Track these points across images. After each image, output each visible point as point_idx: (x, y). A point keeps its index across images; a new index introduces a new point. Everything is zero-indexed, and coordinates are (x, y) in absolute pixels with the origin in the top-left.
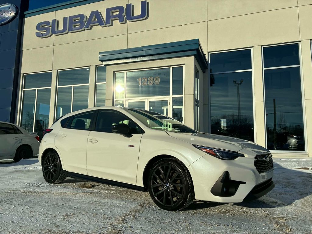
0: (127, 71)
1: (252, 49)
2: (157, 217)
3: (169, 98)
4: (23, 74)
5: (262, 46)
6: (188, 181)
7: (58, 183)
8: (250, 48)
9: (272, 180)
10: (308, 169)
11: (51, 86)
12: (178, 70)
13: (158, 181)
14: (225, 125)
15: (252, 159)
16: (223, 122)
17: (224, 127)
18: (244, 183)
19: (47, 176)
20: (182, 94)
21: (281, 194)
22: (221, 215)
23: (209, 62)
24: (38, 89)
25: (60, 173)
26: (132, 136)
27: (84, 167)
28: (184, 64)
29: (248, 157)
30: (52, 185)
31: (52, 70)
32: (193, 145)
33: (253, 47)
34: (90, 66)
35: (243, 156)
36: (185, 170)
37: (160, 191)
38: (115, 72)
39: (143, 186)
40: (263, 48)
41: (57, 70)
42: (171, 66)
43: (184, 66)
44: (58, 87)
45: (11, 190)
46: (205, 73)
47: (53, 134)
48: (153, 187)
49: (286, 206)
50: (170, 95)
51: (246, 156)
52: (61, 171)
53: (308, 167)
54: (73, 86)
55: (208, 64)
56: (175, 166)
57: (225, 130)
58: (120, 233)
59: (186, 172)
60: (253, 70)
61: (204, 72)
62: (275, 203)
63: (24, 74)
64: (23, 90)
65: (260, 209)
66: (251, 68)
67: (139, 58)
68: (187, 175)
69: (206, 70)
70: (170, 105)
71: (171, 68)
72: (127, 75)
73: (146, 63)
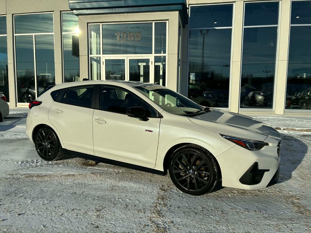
0: (103, 24)
1: (234, 4)
2: (187, 205)
3: (151, 57)
5: (244, 2)
6: (215, 170)
7: (56, 160)
8: (232, 3)
10: (280, 129)
11: (6, 33)
12: (161, 26)
13: (180, 166)
14: (194, 79)
15: (275, 147)
16: (192, 76)
17: (193, 80)
18: (268, 170)
19: (42, 153)
20: (166, 53)
22: (242, 197)
23: (190, 16)
25: (59, 151)
26: (149, 119)
27: (91, 147)
28: (168, 20)
29: (272, 145)
30: (50, 162)
31: (6, 14)
32: (221, 135)
33: (235, 2)
34: (53, 11)
35: (267, 144)
36: (211, 158)
38: (89, 24)
39: (163, 171)
40: (246, 3)
41: (13, 15)
42: (153, 21)
43: (167, 22)
44: (15, 35)
45: (9, 174)
46: (185, 28)
47: (44, 108)
48: (175, 173)
50: (151, 53)
51: (270, 144)
52: (59, 149)
53: (280, 128)
54: (34, 34)
55: (188, 19)
56: (201, 155)
57: (194, 84)
58: (167, 232)
59: (213, 161)
60: (233, 27)
66: (231, 26)
67: (117, 9)
68: (214, 164)
69: (186, 25)
70: (152, 64)
71: (154, 23)
72: (103, 28)
73: (125, 15)
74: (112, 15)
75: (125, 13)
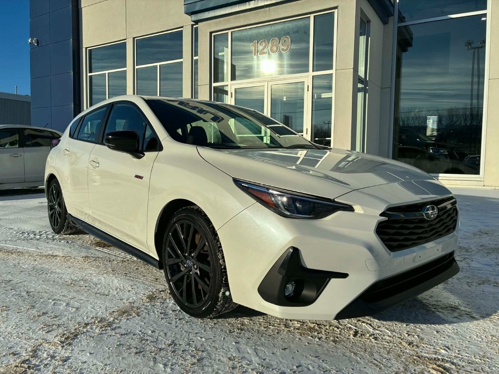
0: (232, 30)
3: (307, 78)
4: (86, 48)
9: (455, 255)
11: (126, 67)
14: (435, 127)
15: (374, 217)
16: (431, 121)
17: (432, 130)
20: (331, 67)
21: (483, 283)
23: (398, 1)
24: (108, 73)
28: (336, 8)
31: (125, 39)
34: (182, 27)
35: (350, 208)
37: (182, 271)
38: (213, 34)
39: (158, 259)
41: (134, 38)
42: (311, 13)
43: (336, 11)
44: (136, 67)
46: (387, 23)
49: (475, 322)
50: (308, 71)
51: (358, 209)
54: (158, 64)
55: (393, 6)
57: (434, 136)
60: (489, 11)
61: (385, 22)
62: (454, 309)
63: (88, 49)
64: (89, 74)
65: (405, 325)
66: (485, 8)
67: (252, 3)
69: (391, 19)
70: (308, 90)
71: (312, 16)
72: (233, 38)
73: (266, 10)
74: (245, 13)
75: (264, 8)
